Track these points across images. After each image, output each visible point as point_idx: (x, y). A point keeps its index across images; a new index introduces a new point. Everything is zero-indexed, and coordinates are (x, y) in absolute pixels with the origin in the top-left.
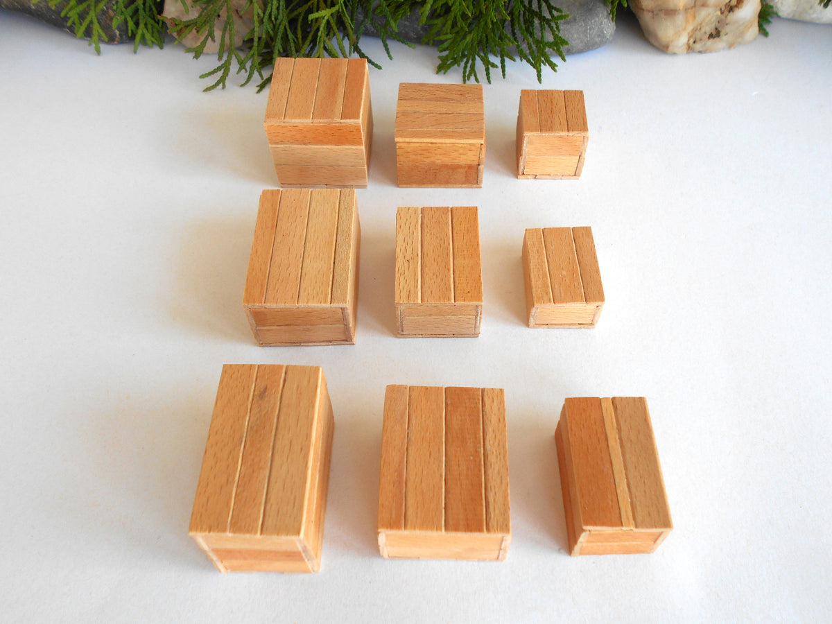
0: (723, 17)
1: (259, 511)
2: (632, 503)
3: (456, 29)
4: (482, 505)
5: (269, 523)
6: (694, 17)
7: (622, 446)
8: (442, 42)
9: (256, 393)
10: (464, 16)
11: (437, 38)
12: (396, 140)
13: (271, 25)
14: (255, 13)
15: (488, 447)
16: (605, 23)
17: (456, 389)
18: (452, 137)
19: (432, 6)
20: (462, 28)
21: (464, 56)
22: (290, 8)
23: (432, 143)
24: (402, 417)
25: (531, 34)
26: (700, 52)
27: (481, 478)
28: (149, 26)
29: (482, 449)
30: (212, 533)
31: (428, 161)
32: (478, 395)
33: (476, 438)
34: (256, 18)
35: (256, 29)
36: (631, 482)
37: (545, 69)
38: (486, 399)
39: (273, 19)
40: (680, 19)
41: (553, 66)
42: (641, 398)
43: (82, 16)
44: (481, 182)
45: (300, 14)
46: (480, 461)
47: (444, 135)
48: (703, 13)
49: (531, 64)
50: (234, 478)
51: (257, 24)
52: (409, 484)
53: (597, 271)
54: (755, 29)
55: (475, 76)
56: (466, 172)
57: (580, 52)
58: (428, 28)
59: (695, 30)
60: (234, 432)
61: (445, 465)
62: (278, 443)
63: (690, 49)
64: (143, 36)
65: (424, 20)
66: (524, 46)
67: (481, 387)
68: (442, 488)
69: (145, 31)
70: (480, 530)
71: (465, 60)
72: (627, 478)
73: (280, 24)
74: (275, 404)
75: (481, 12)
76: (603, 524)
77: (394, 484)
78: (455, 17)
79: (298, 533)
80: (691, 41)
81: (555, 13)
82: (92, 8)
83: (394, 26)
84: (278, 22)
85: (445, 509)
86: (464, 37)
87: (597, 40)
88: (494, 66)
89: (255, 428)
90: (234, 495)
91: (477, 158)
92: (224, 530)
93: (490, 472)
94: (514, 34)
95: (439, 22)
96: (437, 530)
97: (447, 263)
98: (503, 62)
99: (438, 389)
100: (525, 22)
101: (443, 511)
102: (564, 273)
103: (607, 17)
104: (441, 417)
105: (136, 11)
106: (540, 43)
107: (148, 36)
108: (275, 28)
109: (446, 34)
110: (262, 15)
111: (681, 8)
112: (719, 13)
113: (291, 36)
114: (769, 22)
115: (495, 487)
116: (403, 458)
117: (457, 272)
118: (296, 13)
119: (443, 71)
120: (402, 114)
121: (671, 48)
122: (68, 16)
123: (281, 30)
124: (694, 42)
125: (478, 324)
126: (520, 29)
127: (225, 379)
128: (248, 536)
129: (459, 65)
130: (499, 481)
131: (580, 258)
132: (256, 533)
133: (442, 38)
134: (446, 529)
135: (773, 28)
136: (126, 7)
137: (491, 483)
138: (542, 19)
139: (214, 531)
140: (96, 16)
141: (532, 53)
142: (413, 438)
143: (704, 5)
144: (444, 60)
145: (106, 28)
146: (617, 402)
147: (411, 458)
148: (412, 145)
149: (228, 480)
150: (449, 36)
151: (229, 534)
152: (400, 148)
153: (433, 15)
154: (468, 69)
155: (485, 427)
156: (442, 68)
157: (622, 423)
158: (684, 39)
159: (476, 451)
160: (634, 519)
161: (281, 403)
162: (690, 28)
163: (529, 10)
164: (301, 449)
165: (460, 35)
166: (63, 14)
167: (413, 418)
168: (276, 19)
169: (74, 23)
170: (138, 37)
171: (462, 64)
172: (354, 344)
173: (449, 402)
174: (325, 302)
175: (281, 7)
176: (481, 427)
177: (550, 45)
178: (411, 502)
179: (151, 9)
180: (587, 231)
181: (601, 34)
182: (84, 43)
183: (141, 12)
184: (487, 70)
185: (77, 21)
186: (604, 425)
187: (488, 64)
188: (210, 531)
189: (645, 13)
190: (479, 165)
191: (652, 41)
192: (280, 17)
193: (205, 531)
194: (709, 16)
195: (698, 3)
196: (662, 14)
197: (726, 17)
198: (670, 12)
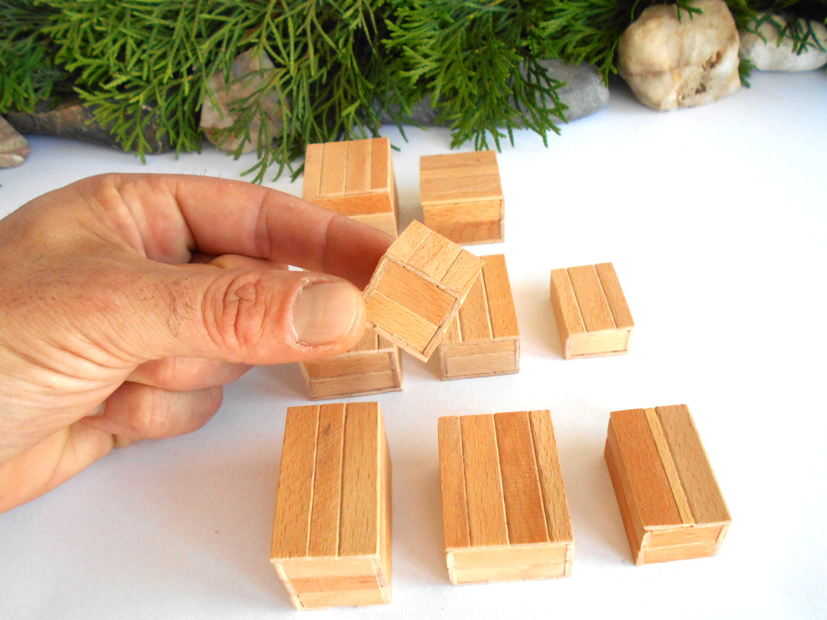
0: (706, 73)
1: (335, 534)
2: (688, 500)
3: (465, 108)
4: (542, 517)
5: (345, 544)
6: (680, 75)
7: (671, 450)
8: (453, 121)
9: (321, 430)
10: (471, 95)
11: (448, 119)
12: (423, 204)
13: (299, 124)
14: (284, 113)
15: (541, 463)
16: (598, 89)
17: (504, 415)
18: (474, 196)
19: (441, 91)
20: (470, 107)
21: (474, 131)
22: (314, 106)
23: (455, 204)
24: (457, 444)
25: (534, 105)
26: (690, 107)
27: (539, 493)
28: (188, 135)
29: (536, 466)
30: (292, 558)
31: (453, 221)
32: (526, 418)
33: (528, 456)
34: (285, 118)
35: (285, 127)
36: (685, 481)
37: (550, 134)
38: (534, 420)
39: (300, 116)
40: (667, 79)
41: (557, 131)
42: (682, 405)
43: (128, 132)
44: (504, 236)
45: (323, 111)
46: (536, 477)
47: (465, 195)
48: (687, 71)
49: (537, 131)
50: (308, 507)
51: (285, 123)
52: (470, 504)
53: (624, 300)
54: (737, 81)
55: (486, 146)
56: (489, 228)
57: (580, 117)
58: (438, 111)
59: (682, 87)
60: (304, 465)
61: (503, 485)
62: (347, 472)
63: (680, 105)
64: (183, 145)
65: (434, 104)
66: (528, 117)
67: (528, 410)
68: (502, 505)
69: (185, 140)
70: (544, 540)
71: (475, 135)
72: (680, 479)
73: (307, 121)
74: (340, 438)
75: (486, 91)
76: (663, 523)
77: (456, 506)
78: (463, 99)
79: (374, 551)
80: (680, 97)
81: (553, 84)
82: (138, 123)
83: (409, 112)
84: (305, 119)
85: (508, 524)
86: (473, 115)
87: (594, 105)
88: (502, 136)
89: (323, 461)
90: (309, 522)
91: (498, 214)
92: (304, 554)
93: (546, 486)
94: (518, 107)
95: (448, 104)
96: (502, 543)
97: (482, 305)
98: (510, 133)
99: (487, 416)
100: (527, 95)
101: (506, 526)
102: (593, 304)
103: (601, 84)
104: (493, 441)
105: (176, 124)
106: (543, 112)
107: (188, 144)
108: (303, 126)
109: (456, 113)
110: (290, 115)
111: (666, 69)
112: (702, 70)
113: (318, 130)
114: (748, 75)
115: (552, 499)
116: (462, 481)
117: (493, 312)
118: (319, 110)
119: (456, 147)
120: (425, 182)
121: (663, 106)
122: (117, 132)
123: (309, 126)
124: (683, 98)
125: (517, 359)
126: (523, 100)
127: (291, 421)
128: (326, 558)
129: (470, 140)
130: (556, 493)
131: (606, 291)
132: (334, 554)
133: (453, 117)
134: (511, 542)
135: (753, 79)
136: (168, 120)
137: (549, 496)
138: (542, 90)
139: (294, 557)
140: (142, 130)
141: (536, 121)
142: (469, 463)
143: (687, 64)
144: (456, 136)
145: (151, 140)
146: (661, 412)
147: (469, 481)
148: (438, 207)
149: (302, 509)
150: (459, 115)
151: (308, 558)
152: (427, 211)
153: (443, 98)
154: (480, 142)
155: (537, 446)
156: (455, 144)
157: (668, 429)
158: (673, 97)
159: (531, 469)
160: (693, 515)
161: (345, 436)
162: (677, 86)
163: (529, 84)
164: (369, 476)
165: (468, 113)
166: (112, 132)
167: (467, 445)
168: (303, 117)
169: (121, 139)
170: (179, 146)
171: (474, 139)
172: (401, 390)
173: (499, 427)
174: (374, 348)
175: (307, 107)
176: (533, 446)
177: (552, 112)
178: (473, 521)
179: (189, 120)
180: (609, 266)
181: (597, 99)
182: (131, 157)
183: (181, 123)
184: (497, 141)
185: (124, 137)
186: (651, 433)
187: (497, 136)
188: (290, 557)
189: (634, 77)
190: (500, 220)
191: (644, 101)
192: (307, 115)
193: (285, 556)
194: (692, 74)
195: (681, 63)
196: (650, 77)
197: (709, 72)
198: (657, 74)
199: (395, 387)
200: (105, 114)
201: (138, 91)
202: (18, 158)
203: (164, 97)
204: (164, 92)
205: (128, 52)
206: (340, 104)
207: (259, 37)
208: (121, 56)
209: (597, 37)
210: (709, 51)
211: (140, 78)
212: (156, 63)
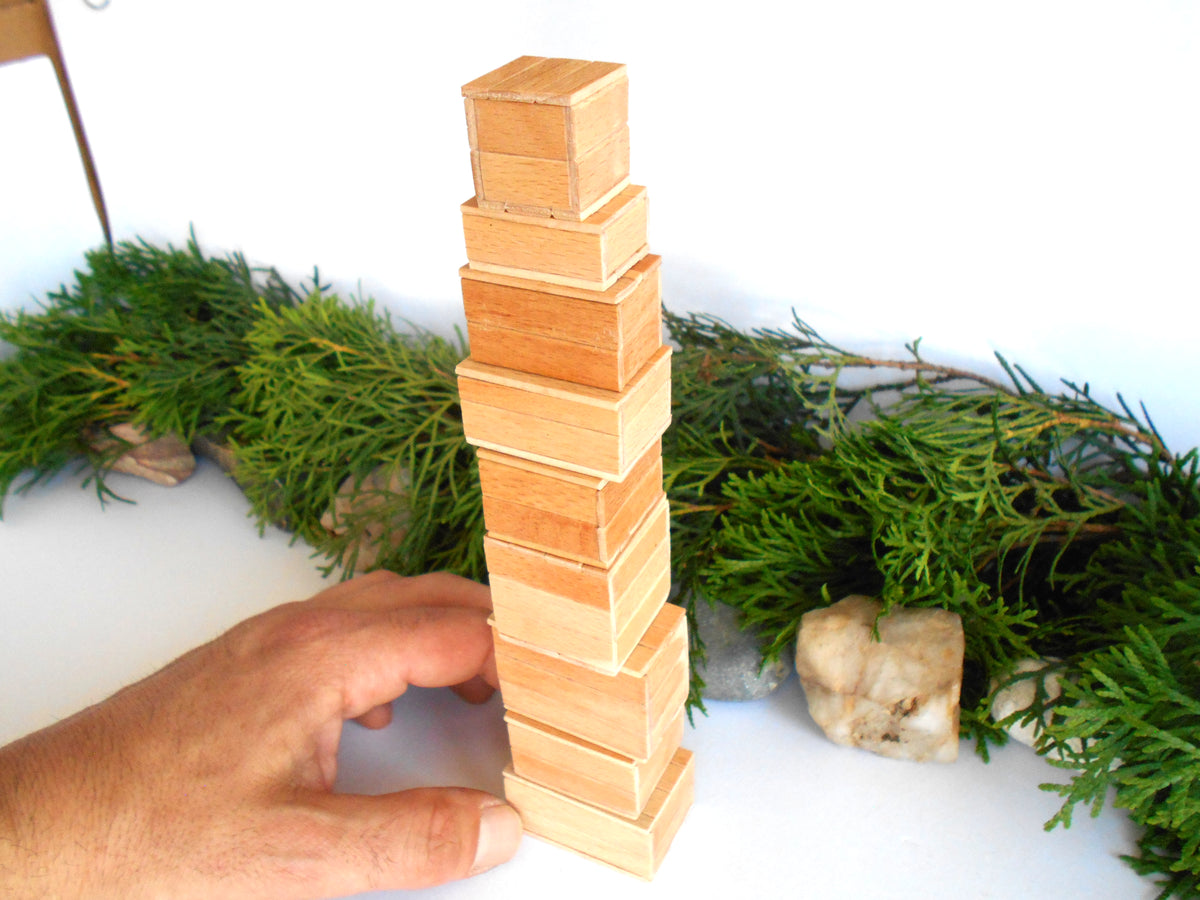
0: (896, 719)
6: (854, 707)
26: (874, 753)
40: (836, 702)
48: (864, 707)
54: (951, 748)
59: (856, 723)
80: (857, 735)
111: (837, 690)
112: (888, 713)
121: (830, 735)
124: (862, 737)
143: (866, 696)
158: (843, 730)
162: (850, 718)
194: (875, 711)
195: (858, 691)
196: (818, 691)
197: (900, 720)
198: (827, 691)
200: (245, 472)
201: (275, 463)
202: (171, 480)
203: (295, 479)
204: (296, 475)
205: (284, 421)
206: (454, 560)
207: (394, 457)
208: (278, 422)
209: (787, 604)
210: (900, 692)
211: (281, 450)
212: (299, 443)
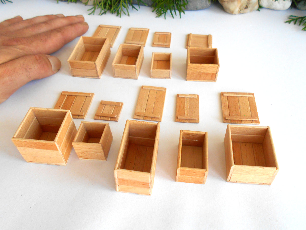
63: (239, 13)
121: (234, 13)
124: (241, 10)
158: (237, 9)
181: (206, 3)
196: (230, 2)
198: (233, 1)
199: (97, 77)
